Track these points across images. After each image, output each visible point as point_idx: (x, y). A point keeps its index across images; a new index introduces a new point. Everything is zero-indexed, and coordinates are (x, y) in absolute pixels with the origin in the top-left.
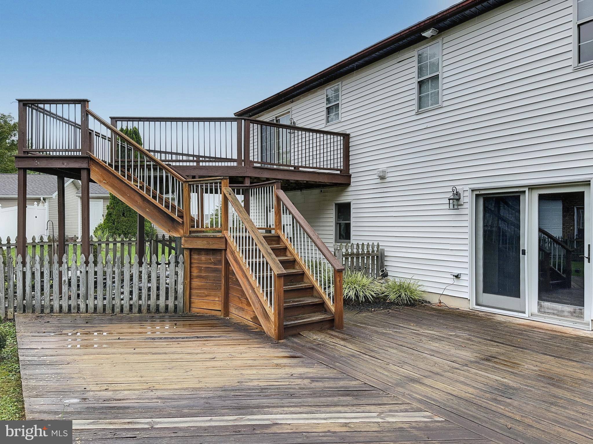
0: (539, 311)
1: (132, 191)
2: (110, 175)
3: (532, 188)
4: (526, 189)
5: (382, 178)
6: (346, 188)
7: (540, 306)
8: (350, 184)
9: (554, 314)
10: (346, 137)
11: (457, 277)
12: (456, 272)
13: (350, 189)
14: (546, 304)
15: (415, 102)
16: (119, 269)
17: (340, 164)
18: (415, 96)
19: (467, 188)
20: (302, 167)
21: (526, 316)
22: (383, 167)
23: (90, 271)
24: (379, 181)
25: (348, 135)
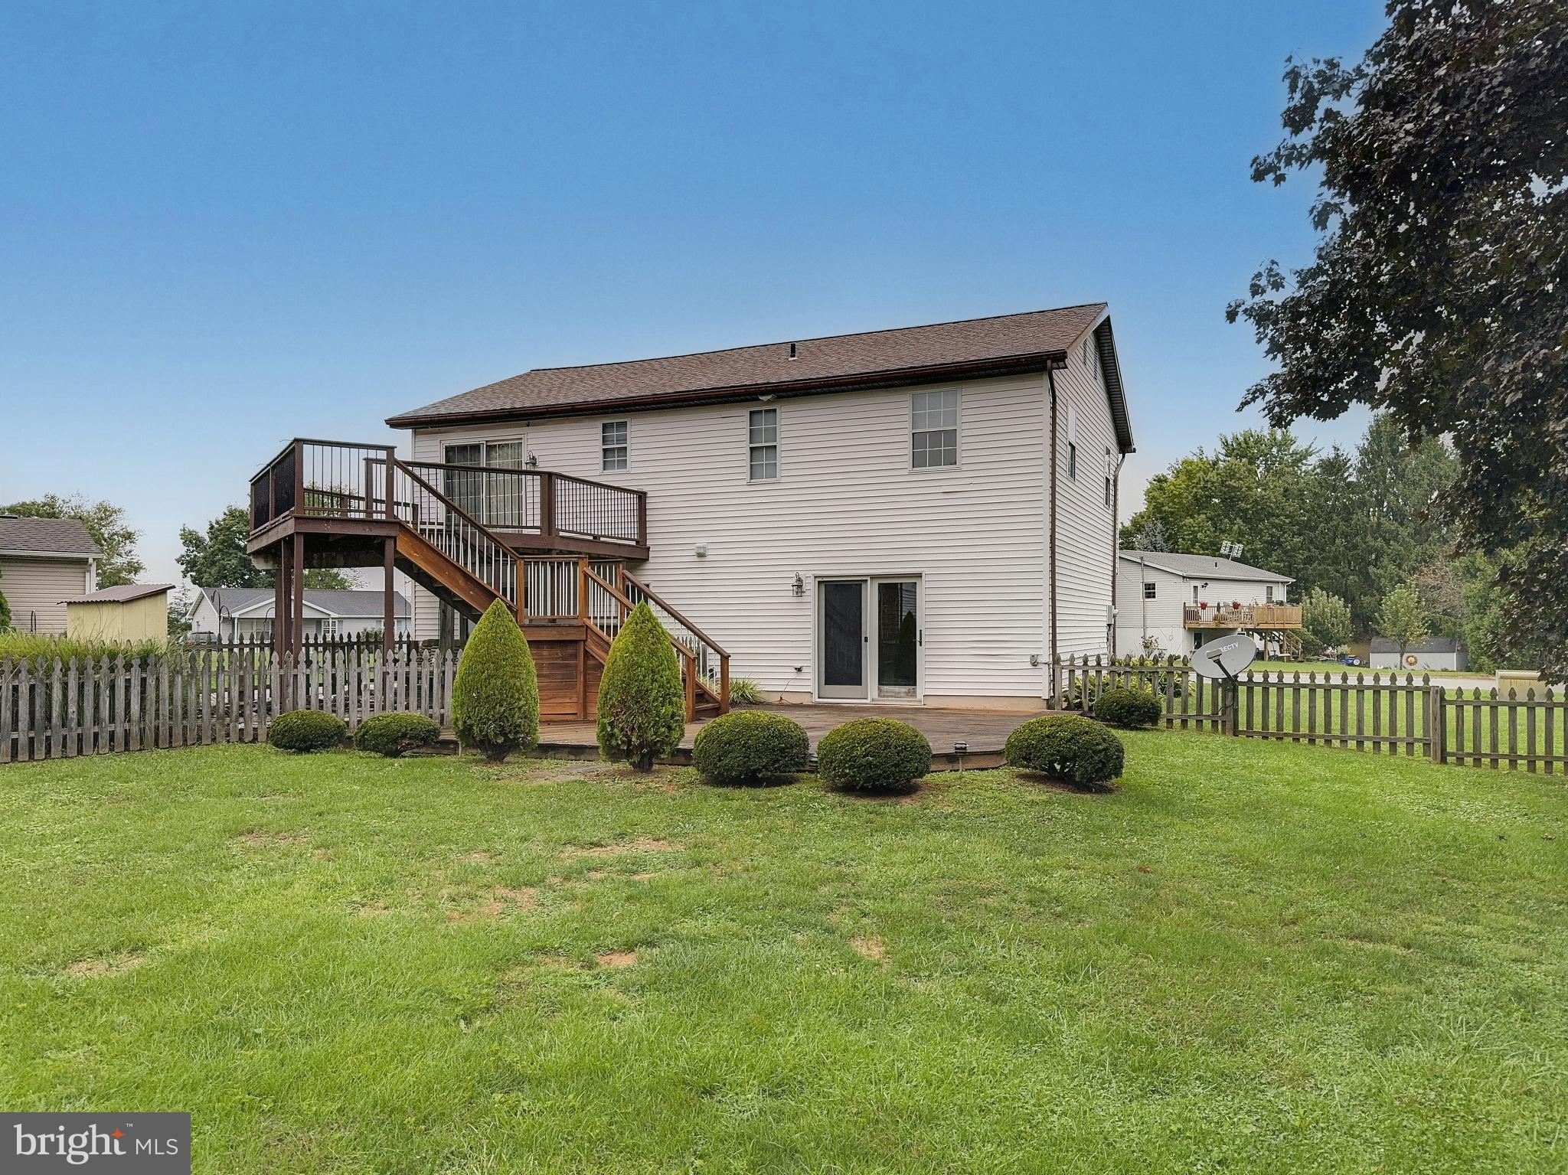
0: (879, 696)
1: (452, 568)
2: (423, 546)
3: (873, 577)
4: (869, 579)
5: (701, 555)
6: (640, 565)
7: (880, 690)
8: (648, 560)
9: (892, 696)
10: (642, 496)
11: (799, 670)
12: (798, 665)
13: (648, 566)
14: (886, 688)
15: (747, 469)
16: (438, 668)
17: (633, 531)
18: (747, 463)
19: (810, 574)
20: (604, 536)
21: (868, 701)
22: (701, 542)
23: (399, 671)
24: (696, 559)
25: (645, 494)
